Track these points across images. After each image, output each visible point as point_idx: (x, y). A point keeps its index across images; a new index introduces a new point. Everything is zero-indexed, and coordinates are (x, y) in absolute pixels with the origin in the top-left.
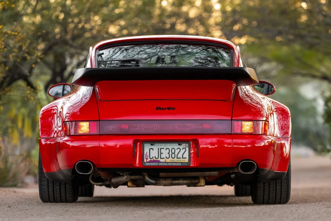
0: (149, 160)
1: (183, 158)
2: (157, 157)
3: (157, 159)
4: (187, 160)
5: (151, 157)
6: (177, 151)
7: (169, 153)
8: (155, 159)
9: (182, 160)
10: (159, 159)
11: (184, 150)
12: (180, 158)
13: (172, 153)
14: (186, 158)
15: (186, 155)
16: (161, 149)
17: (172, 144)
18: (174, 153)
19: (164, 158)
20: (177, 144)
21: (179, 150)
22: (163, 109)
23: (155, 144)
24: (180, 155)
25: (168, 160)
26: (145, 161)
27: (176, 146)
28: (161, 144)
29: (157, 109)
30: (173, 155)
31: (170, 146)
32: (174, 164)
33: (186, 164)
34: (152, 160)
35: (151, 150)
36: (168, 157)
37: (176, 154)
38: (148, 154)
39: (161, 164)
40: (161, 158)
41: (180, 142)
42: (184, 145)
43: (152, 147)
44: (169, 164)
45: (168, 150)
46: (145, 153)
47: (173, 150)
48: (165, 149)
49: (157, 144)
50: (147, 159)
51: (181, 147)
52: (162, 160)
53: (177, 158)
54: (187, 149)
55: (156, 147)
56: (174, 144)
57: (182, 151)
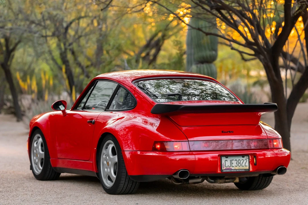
0: (225, 168)
1: (245, 166)
2: (230, 166)
3: (230, 168)
4: (248, 168)
5: (226, 166)
6: (242, 162)
7: (237, 163)
8: (229, 167)
9: (245, 168)
10: (231, 167)
11: (246, 160)
12: (244, 166)
13: (238, 163)
14: (247, 166)
15: (247, 164)
16: (232, 160)
17: (239, 157)
18: (240, 163)
19: (234, 167)
20: (242, 157)
21: (243, 161)
22: (226, 132)
23: (228, 157)
24: (243, 165)
25: (237, 168)
26: (223, 169)
27: (241, 158)
28: (232, 157)
29: (222, 132)
30: (239, 164)
31: (238, 158)
32: (241, 171)
33: (248, 170)
34: (227, 168)
35: (226, 161)
36: (236, 166)
37: (241, 163)
38: (224, 164)
39: (232, 171)
40: (232, 167)
41: (243, 156)
42: (245, 157)
43: (227, 159)
44: (237, 171)
45: (236, 161)
46: (223, 163)
47: (239, 161)
48: (234, 160)
49: (230, 157)
50: (224, 167)
51: (244, 159)
52: (233, 168)
53: (242, 166)
54: (248, 160)
55: (229, 159)
56: (240, 157)
57: (245, 161)
